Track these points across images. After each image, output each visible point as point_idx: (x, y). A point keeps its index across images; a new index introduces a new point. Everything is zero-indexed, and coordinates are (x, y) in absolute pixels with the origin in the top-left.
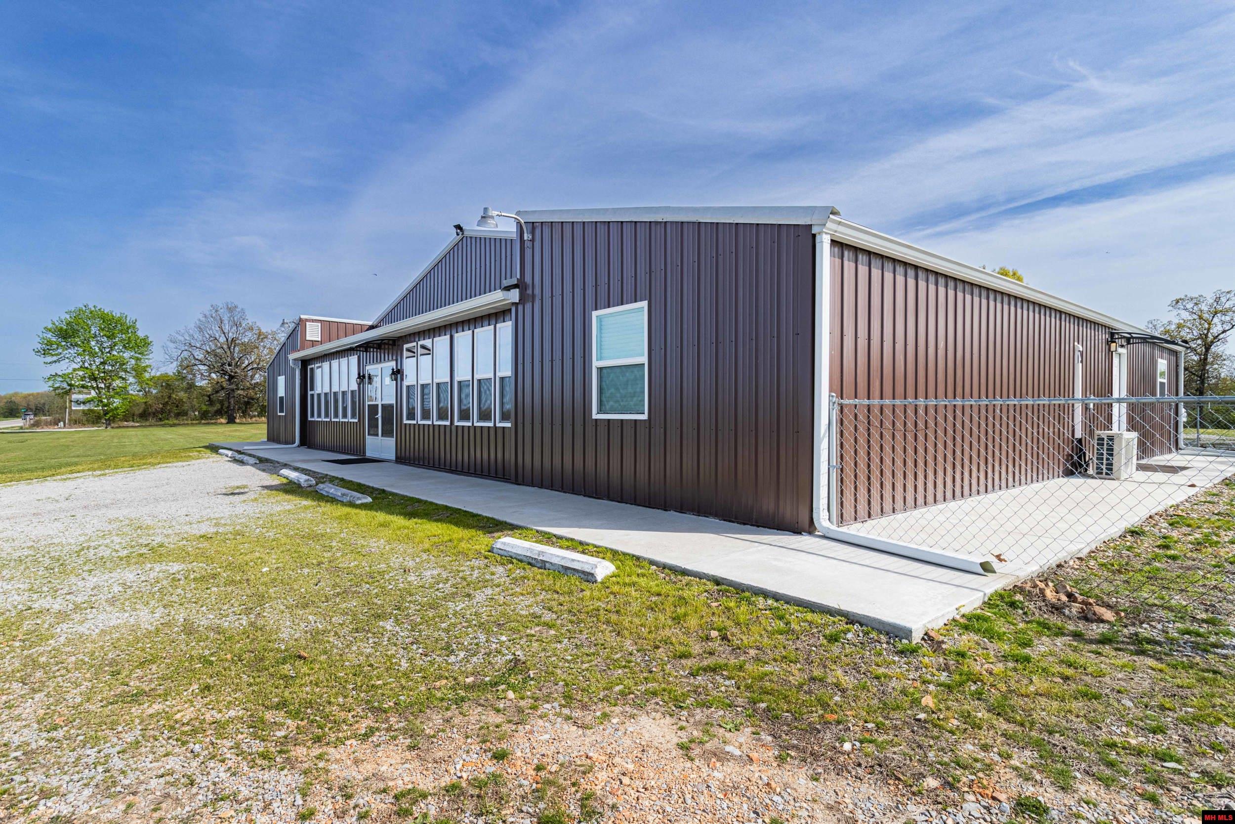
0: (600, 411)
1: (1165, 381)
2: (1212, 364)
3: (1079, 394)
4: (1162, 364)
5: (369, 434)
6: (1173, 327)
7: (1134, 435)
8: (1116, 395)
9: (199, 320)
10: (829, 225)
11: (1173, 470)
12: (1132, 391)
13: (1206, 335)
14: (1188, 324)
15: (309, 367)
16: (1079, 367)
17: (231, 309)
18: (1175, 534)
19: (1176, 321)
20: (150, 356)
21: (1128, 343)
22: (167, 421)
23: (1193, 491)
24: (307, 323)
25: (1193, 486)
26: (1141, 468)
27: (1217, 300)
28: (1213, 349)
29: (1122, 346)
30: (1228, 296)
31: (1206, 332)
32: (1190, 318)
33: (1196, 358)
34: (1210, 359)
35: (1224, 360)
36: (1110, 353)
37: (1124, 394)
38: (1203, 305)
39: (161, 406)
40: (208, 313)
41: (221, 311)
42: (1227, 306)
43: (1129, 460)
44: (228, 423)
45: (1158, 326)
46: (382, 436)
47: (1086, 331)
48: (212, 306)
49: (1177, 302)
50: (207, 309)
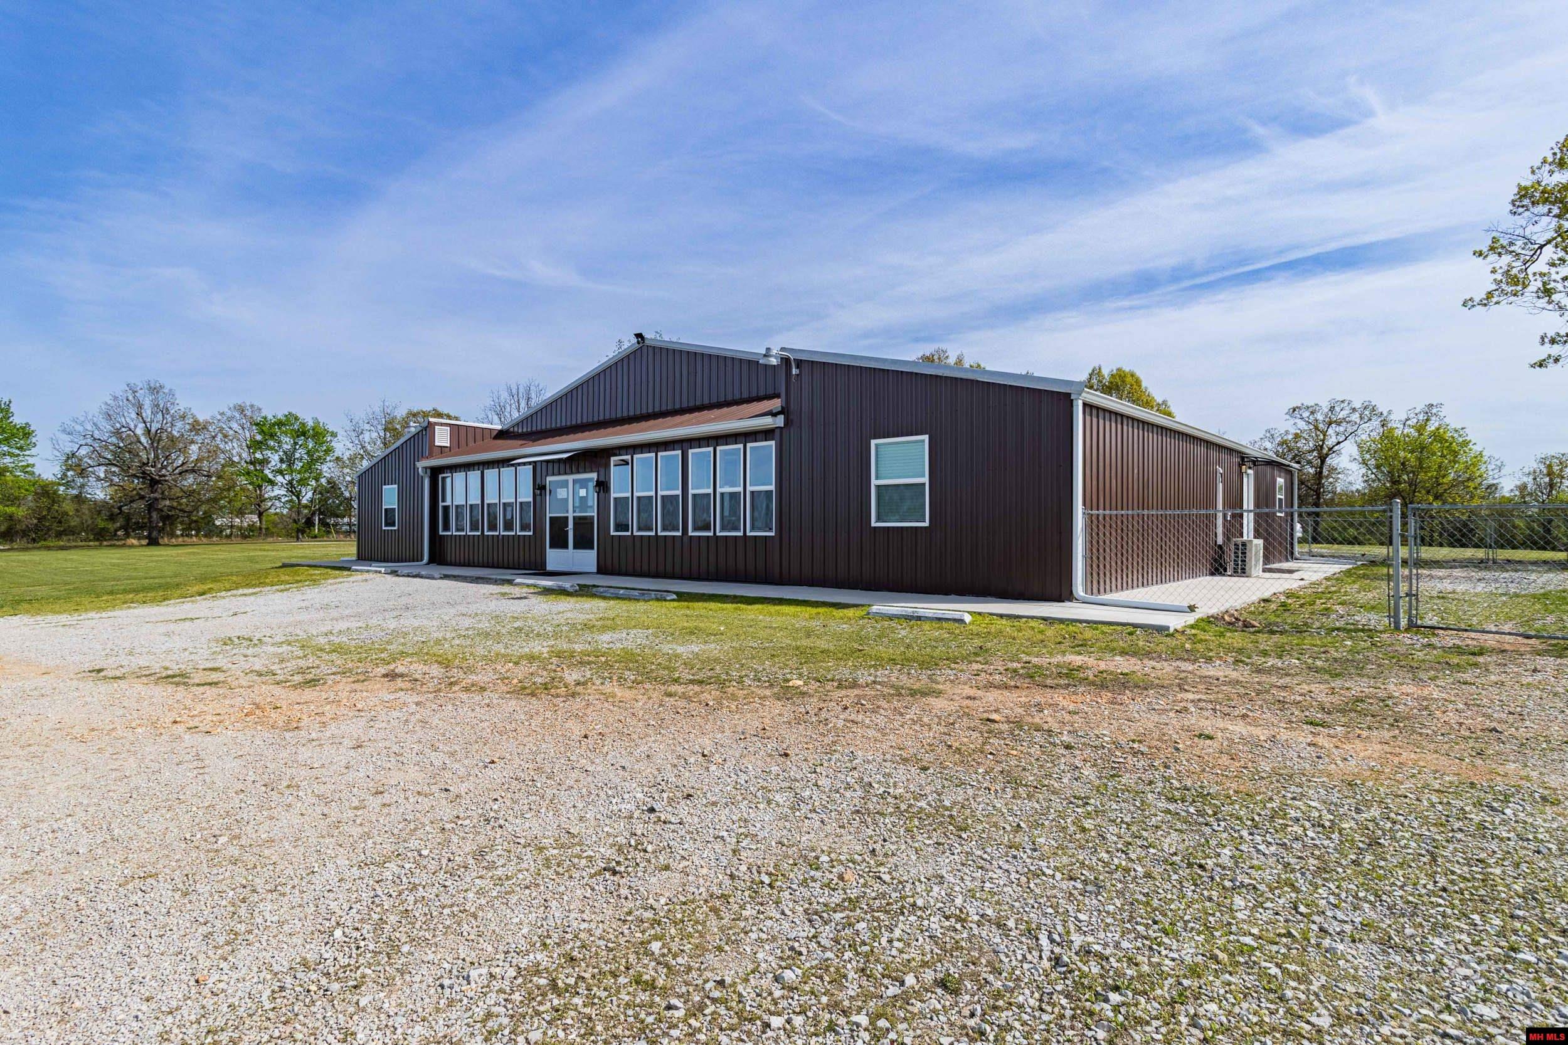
0: (878, 520)
1: (1283, 497)
2: (1327, 477)
3: (1220, 507)
4: (1280, 481)
5: (551, 547)
6: (1290, 437)
7: (1260, 542)
8: (1245, 507)
9: (106, 404)
10: (1084, 394)
11: (1291, 572)
12: (1257, 505)
13: (1322, 447)
14: (1304, 435)
15: (440, 476)
16: (1220, 486)
17: (154, 390)
18: (1290, 601)
19: (1293, 430)
20: (33, 451)
21: (1255, 465)
22: (43, 543)
23: (1302, 583)
24: (437, 427)
25: (1302, 579)
26: (1264, 571)
27: (1332, 409)
28: (1328, 461)
29: (1250, 468)
30: (1342, 405)
31: (1321, 443)
32: (1306, 428)
33: (1312, 471)
34: (1325, 472)
35: (1339, 473)
36: (1241, 474)
37: (1252, 507)
38: (1319, 414)
39: (35, 521)
40: (119, 393)
41: (141, 392)
42: (1341, 416)
43: (1257, 561)
44: (148, 545)
45: (1275, 436)
46: (575, 547)
47: (1224, 456)
48: (128, 385)
49: (1294, 410)
50: (120, 389)
